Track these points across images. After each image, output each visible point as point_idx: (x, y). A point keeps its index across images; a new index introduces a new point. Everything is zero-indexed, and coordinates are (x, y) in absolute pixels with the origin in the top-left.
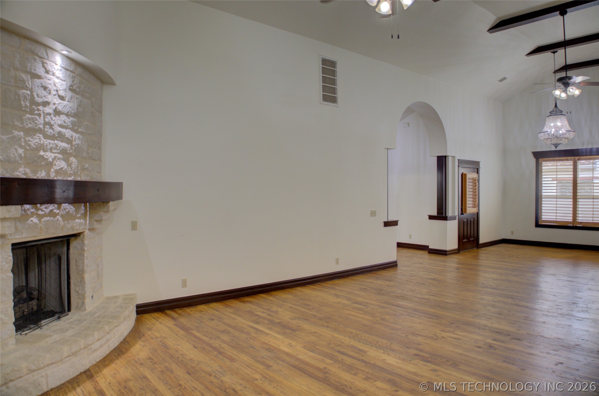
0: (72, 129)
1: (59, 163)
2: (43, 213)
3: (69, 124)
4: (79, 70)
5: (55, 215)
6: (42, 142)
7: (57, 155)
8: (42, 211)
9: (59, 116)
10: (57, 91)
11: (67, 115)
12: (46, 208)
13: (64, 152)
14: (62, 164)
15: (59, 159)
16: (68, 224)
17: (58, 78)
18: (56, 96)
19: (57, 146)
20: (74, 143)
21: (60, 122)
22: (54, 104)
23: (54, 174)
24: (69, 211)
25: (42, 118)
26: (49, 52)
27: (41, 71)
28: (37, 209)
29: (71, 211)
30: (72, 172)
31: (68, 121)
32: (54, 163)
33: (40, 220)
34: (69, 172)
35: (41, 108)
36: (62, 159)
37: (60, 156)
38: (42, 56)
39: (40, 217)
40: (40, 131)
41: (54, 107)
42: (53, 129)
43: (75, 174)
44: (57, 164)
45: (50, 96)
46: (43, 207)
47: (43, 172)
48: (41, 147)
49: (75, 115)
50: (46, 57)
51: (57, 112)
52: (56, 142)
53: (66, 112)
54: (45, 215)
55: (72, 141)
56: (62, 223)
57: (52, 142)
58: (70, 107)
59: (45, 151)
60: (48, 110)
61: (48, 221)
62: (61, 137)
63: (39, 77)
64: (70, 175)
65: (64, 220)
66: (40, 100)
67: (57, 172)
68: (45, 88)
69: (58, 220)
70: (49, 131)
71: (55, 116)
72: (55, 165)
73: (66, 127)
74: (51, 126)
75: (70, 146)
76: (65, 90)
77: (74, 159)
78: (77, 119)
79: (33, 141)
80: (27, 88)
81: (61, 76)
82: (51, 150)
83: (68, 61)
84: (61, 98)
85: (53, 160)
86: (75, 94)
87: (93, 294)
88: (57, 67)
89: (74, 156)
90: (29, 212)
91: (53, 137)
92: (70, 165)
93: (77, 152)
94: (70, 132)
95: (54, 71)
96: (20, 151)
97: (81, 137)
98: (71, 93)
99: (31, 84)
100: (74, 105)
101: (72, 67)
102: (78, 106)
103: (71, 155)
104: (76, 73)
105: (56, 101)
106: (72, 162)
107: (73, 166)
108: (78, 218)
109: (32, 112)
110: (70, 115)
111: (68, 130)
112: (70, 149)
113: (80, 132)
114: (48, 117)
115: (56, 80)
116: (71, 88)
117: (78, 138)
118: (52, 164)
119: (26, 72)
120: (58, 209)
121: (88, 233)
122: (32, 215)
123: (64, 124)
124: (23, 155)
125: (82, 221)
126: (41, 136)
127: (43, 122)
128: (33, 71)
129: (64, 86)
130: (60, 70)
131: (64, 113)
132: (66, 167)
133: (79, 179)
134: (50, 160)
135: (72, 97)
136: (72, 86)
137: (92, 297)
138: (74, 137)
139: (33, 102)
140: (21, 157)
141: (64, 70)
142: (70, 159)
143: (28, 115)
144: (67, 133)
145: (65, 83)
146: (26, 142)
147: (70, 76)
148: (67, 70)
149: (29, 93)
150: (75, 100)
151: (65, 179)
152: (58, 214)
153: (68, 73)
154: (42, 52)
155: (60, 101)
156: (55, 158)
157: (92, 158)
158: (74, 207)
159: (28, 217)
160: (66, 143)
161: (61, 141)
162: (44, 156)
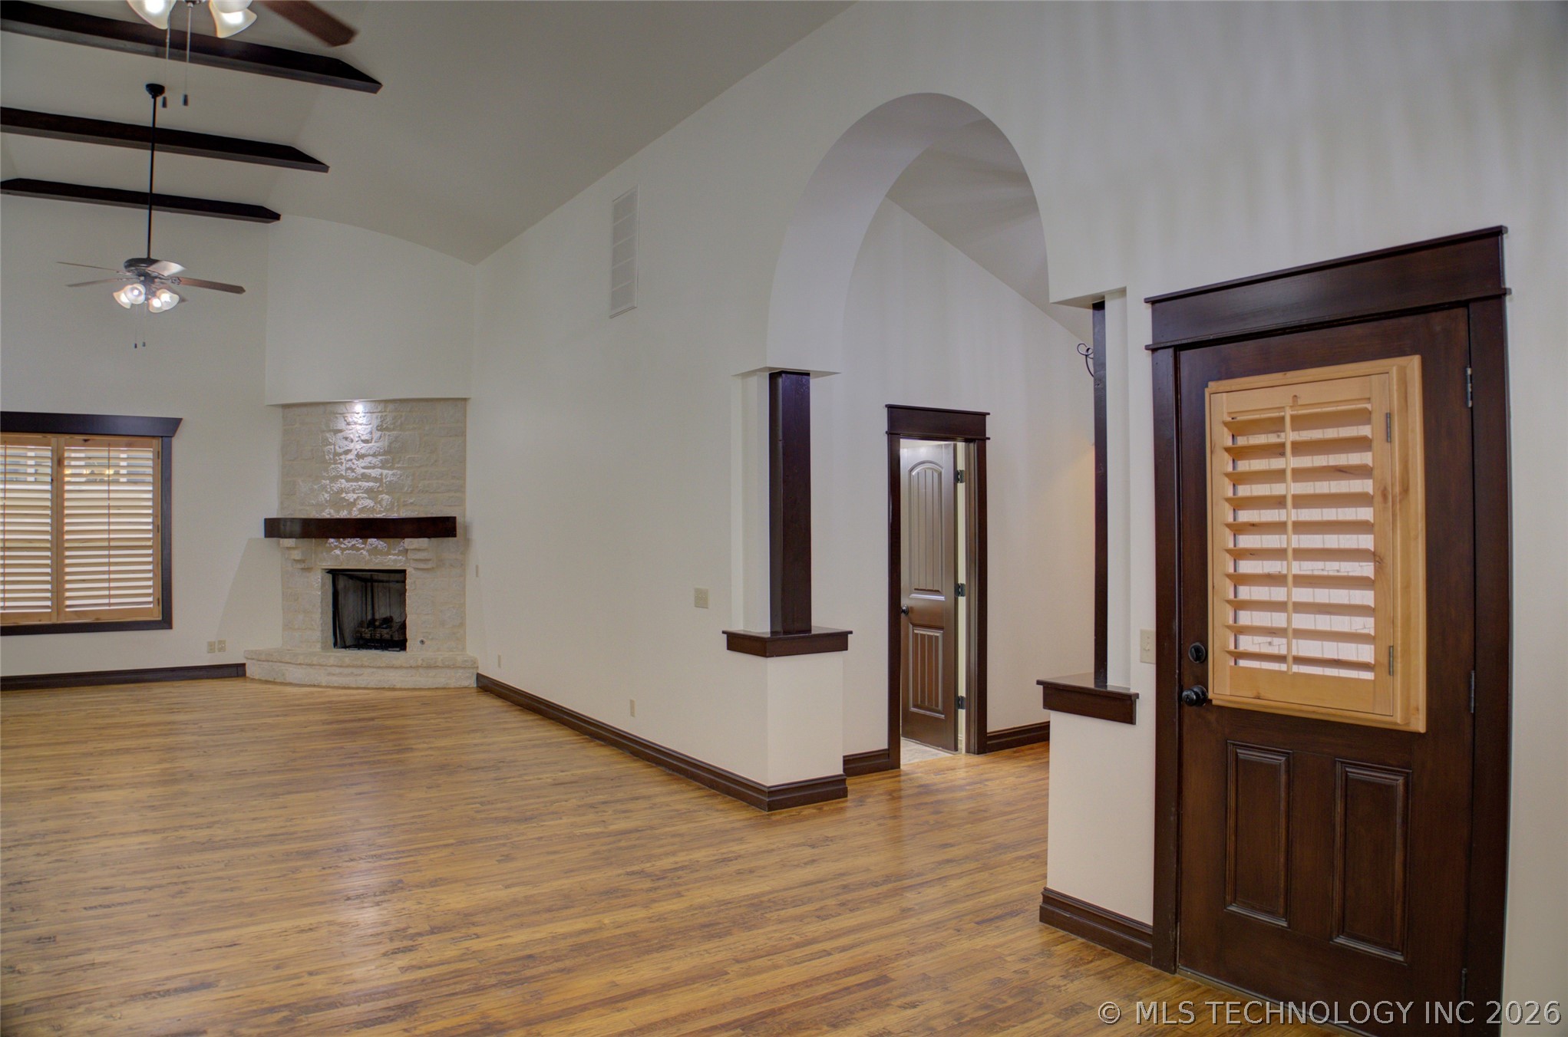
0: (382, 468)
1: (363, 502)
2: (345, 546)
3: (378, 463)
4: (391, 407)
5: (358, 549)
6: (343, 486)
7: (361, 495)
8: (345, 544)
9: (363, 459)
10: (360, 437)
11: (374, 455)
12: (349, 542)
13: (369, 491)
14: (369, 503)
15: (362, 498)
16: (376, 559)
17: (361, 424)
18: (360, 442)
19: (360, 487)
20: (384, 481)
21: (363, 465)
22: (357, 450)
23: (357, 513)
24: (377, 547)
25: (344, 465)
26: (347, 406)
27: (342, 425)
28: (342, 543)
29: (379, 546)
30: (382, 509)
31: (374, 460)
32: (357, 503)
33: (342, 553)
34: (377, 510)
35: (343, 457)
36: (367, 498)
37: (366, 496)
38: (341, 412)
39: (343, 550)
40: (342, 476)
41: (356, 453)
42: (355, 473)
43: (386, 510)
44: (360, 503)
45: (353, 444)
46: (346, 541)
47: (345, 511)
48: (342, 490)
49: (385, 453)
50: (345, 411)
51: (359, 456)
52: (360, 483)
53: (371, 453)
55: (381, 480)
56: (368, 557)
57: (355, 484)
58: (378, 447)
59: (347, 493)
60: (349, 457)
61: (349, 554)
62: (365, 477)
63: (341, 431)
64: (380, 512)
65: (370, 555)
66: (341, 451)
67: (361, 510)
68: (346, 439)
69: (361, 554)
70: (351, 475)
71: (358, 461)
73: (374, 467)
74: (353, 470)
75: (378, 484)
76: (371, 433)
77: (387, 497)
78: (391, 455)
79: (336, 486)
80: (330, 444)
81: (364, 422)
82: (354, 491)
83: (373, 404)
84: (365, 441)
85: (355, 500)
86: (386, 433)
87: (424, 640)
88: (360, 415)
89: (387, 494)
90: (332, 545)
91: (356, 480)
92: (380, 502)
93: (392, 488)
94: (380, 471)
95: (356, 420)
96: (327, 496)
97: (399, 472)
98: (380, 433)
99: (334, 439)
100: (384, 444)
101: (380, 407)
102: (391, 443)
103: (381, 492)
104: (388, 410)
105: (358, 447)
106: (382, 499)
107: (384, 503)
108: (394, 555)
109: (335, 463)
110: (378, 455)
111: (376, 470)
112: (379, 487)
113: (398, 468)
114: (350, 463)
115: (359, 427)
116: (380, 428)
117: (393, 475)
118: (354, 503)
119: (330, 431)
120: (363, 544)
121: (413, 572)
122: (336, 547)
123: (369, 465)
124: (328, 499)
125: (401, 557)
126: (343, 481)
127: (344, 468)
128: (335, 428)
129: (369, 430)
130: (364, 417)
131: (369, 455)
132: (372, 505)
133: (395, 516)
134: (352, 500)
135: (381, 437)
136: (382, 425)
137: (422, 642)
138: (384, 474)
139: (336, 454)
140: (327, 501)
141: (369, 414)
142: (380, 496)
143: (333, 466)
144: (375, 473)
145: (370, 426)
146: (331, 487)
147: (377, 418)
148: (373, 413)
149: (332, 447)
150: (387, 437)
151: (371, 516)
152: (363, 548)
153: (375, 415)
154: (341, 409)
155: (365, 445)
156: (358, 497)
157: (427, 492)
158: (385, 543)
159: (333, 549)
160: (373, 482)
161: (366, 482)
162: (347, 498)
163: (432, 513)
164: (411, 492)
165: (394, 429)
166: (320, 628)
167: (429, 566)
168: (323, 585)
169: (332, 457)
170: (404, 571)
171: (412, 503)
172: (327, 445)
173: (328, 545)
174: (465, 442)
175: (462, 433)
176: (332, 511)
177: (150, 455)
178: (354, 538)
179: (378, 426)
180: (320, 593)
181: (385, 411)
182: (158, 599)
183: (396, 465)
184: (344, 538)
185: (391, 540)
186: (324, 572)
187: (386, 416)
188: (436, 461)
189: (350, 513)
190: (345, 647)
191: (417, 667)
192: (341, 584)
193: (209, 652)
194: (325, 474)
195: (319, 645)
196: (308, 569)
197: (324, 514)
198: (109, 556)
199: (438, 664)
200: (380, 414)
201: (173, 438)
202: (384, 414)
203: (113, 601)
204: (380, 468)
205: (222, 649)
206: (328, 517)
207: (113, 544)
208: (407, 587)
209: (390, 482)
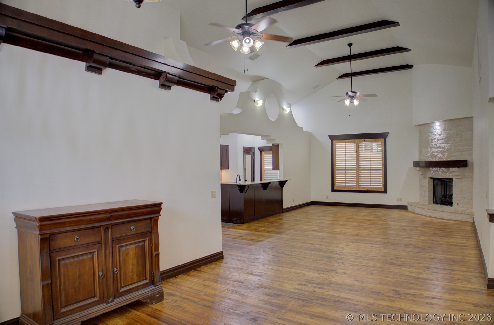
0: (445, 143)
3: (443, 142)
4: (447, 122)
5: (438, 171)
6: (434, 150)
7: (439, 153)
10: (438, 134)
11: (442, 139)
12: (435, 169)
14: (441, 156)
15: (439, 154)
16: (443, 174)
17: (438, 129)
18: (438, 135)
19: (438, 150)
20: (445, 148)
21: (439, 143)
24: (443, 170)
27: (433, 130)
29: (444, 170)
30: (445, 158)
31: (443, 141)
33: (434, 172)
34: (444, 158)
35: (433, 141)
36: (440, 154)
37: (440, 153)
39: (434, 171)
40: (433, 147)
41: (437, 139)
43: (446, 158)
44: (439, 156)
45: (436, 136)
47: (434, 158)
48: (433, 152)
49: (445, 139)
50: (433, 125)
51: (438, 140)
52: (438, 149)
53: (441, 139)
54: (435, 171)
56: (441, 174)
57: (437, 149)
58: (443, 137)
59: (435, 152)
60: (436, 140)
61: (436, 173)
62: (440, 147)
63: (433, 132)
64: (444, 159)
65: (441, 173)
66: (433, 138)
67: (439, 158)
68: (434, 134)
69: (439, 173)
70: (436, 146)
71: (438, 141)
73: (442, 144)
75: (444, 149)
76: (441, 132)
78: (447, 139)
79: (432, 150)
80: (430, 136)
81: (439, 128)
82: (437, 152)
83: (441, 122)
84: (440, 135)
85: (437, 155)
87: (458, 203)
89: (446, 152)
90: (431, 170)
91: (437, 148)
93: (448, 150)
95: (437, 128)
96: (429, 153)
97: (450, 145)
98: (444, 132)
100: (445, 135)
101: (444, 123)
102: (447, 135)
103: (445, 152)
104: (446, 124)
105: (438, 137)
106: (445, 154)
107: (446, 156)
108: (449, 173)
109: (431, 143)
110: (443, 139)
111: (443, 144)
112: (444, 150)
113: (450, 144)
114: (435, 142)
115: (438, 130)
117: (448, 146)
118: (437, 156)
119: (430, 132)
120: (439, 169)
121: (455, 179)
122: (432, 170)
123: (441, 143)
126: (434, 148)
127: (434, 144)
128: (431, 131)
129: (441, 131)
130: (439, 127)
131: (441, 140)
132: (442, 156)
133: (449, 160)
134: (436, 155)
135: (444, 133)
136: (444, 129)
137: (458, 204)
138: (446, 146)
139: (432, 140)
140: (430, 155)
141: (440, 126)
142: (444, 153)
143: (431, 144)
144: (442, 145)
145: (441, 130)
146: (430, 151)
147: (443, 127)
149: (431, 137)
150: (446, 133)
151: (442, 160)
152: (439, 171)
153: (442, 126)
155: (439, 136)
157: (459, 151)
158: (446, 169)
159: (431, 171)
160: (442, 148)
161: (440, 148)
162: (435, 154)
163: (461, 159)
164: (454, 152)
165: (448, 130)
166: (428, 197)
167: (459, 177)
168: (429, 183)
169: (430, 141)
170: (452, 179)
171: (454, 155)
172: (429, 137)
173: (430, 170)
174: (472, 132)
175: (472, 129)
176: (431, 159)
177: (381, 143)
178: (437, 167)
179: (443, 130)
180: (428, 185)
181: (445, 124)
182: (383, 185)
183: (449, 143)
184: (434, 167)
186: (429, 178)
187: (445, 126)
188: (462, 140)
189: (436, 159)
190: (437, 203)
191: (452, 212)
192: (436, 182)
193: (397, 201)
194: (429, 147)
195: (427, 202)
196: (425, 177)
197: (429, 159)
198: (370, 172)
199: (459, 212)
200: (444, 125)
201: (387, 138)
202: (445, 125)
203: (371, 185)
205: (401, 201)
206: (430, 160)
207: (371, 169)
208: (453, 185)
209: (447, 148)
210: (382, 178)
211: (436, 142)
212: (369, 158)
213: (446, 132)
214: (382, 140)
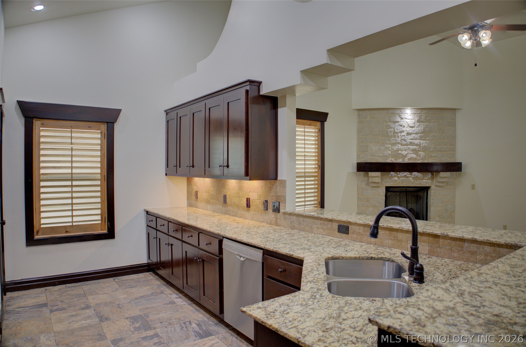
1: (410, 155)
2: (400, 176)
3: (418, 137)
4: (424, 111)
5: (408, 177)
6: (400, 148)
7: (409, 152)
8: (400, 175)
9: (410, 135)
10: (408, 125)
11: (416, 134)
12: (403, 174)
13: (414, 150)
14: (414, 156)
15: (410, 153)
16: (417, 181)
17: (409, 119)
18: (408, 127)
19: (409, 148)
20: (421, 146)
21: (410, 138)
22: (407, 131)
23: (407, 160)
25: (400, 138)
26: (402, 110)
27: (399, 119)
28: (398, 174)
29: (419, 176)
31: (416, 136)
32: (407, 156)
33: (399, 179)
34: (418, 159)
35: (399, 134)
36: (413, 153)
37: (412, 152)
38: (398, 113)
39: (399, 178)
40: (399, 143)
41: (407, 132)
42: (406, 141)
43: (422, 159)
44: (409, 156)
45: (404, 128)
46: (401, 173)
47: (401, 159)
48: (399, 150)
49: (422, 133)
50: (400, 112)
51: (408, 134)
52: (409, 146)
53: (415, 132)
54: (402, 177)
56: (413, 181)
57: (406, 147)
58: (418, 130)
59: (401, 151)
60: (403, 134)
61: (403, 179)
62: (411, 144)
63: (398, 122)
64: (419, 160)
65: (413, 180)
66: (398, 131)
67: (409, 159)
68: (401, 126)
69: (410, 179)
70: (404, 142)
72: (408, 156)
73: (416, 139)
74: (405, 140)
75: (418, 147)
76: (414, 123)
77: (422, 153)
78: (424, 134)
79: (395, 148)
80: (391, 128)
81: (411, 118)
82: (405, 150)
83: (415, 110)
84: (412, 127)
85: (406, 154)
86: (422, 123)
88: (408, 115)
89: (422, 151)
90: (393, 175)
91: (407, 145)
92: (419, 156)
93: (425, 149)
94: (419, 141)
95: (406, 117)
96: (389, 152)
97: (428, 142)
98: (419, 123)
99: (393, 126)
100: (421, 128)
101: (419, 111)
102: (424, 128)
103: (420, 151)
104: (423, 113)
105: (408, 129)
106: (420, 154)
107: (421, 156)
108: (426, 180)
109: (394, 137)
110: (418, 134)
111: (417, 140)
112: (419, 148)
113: (427, 140)
114: (403, 137)
115: (408, 120)
116: (419, 121)
117: (426, 143)
118: (406, 156)
119: (391, 122)
120: (410, 175)
121: (435, 187)
122: (395, 176)
123: (414, 138)
124: (390, 154)
125: (429, 181)
126: (399, 145)
127: (400, 139)
128: (394, 120)
129: (414, 122)
130: (411, 116)
131: (413, 134)
132: (415, 156)
133: (427, 161)
134: (405, 154)
135: (419, 125)
136: (420, 120)
138: (422, 143)
139: (395, 132)
140: (389, 154)
141: (413, 115)
143: (393, 138)
144: (416, 142)
145: (414, 120)
146: (392, 148)
147: (417, 116)
148: (415, 114)
150: (422, 126)
151: (415, 162)
152: (410, 177)
153: (416, 115)
154: (398, 111)
155: (411, 129)
156: (408, 153)
157: (441, 151)
158: (422, 174)
159: (392, 177)
160: (416, 146)
161: (412, 146)
162: (401, 153)
163: (443, 161)
164: (434, 151)
165: (425, 122)
167: (445, 184)
168: (384, 194)
169: (392, 134)
170: (428, 187)
171: (434, 156)
172: (389, 128)
173: (390, 175)
174: (455, 128)
175: (454, 125)
176: (393, 159)
177: (316, 130)
178: (405, 172)
179: (418, 120)
180: (384, 198)
181: (421, 113)
182: (319, 202)
183: (427, 138)
184: (399, 172)
185: (424, 173)
187: (421, 115)
188: (444, 137)
189: (403, 160)
194: (388, 142)
197: (388, 160)
198: (305, 181)
200: (419, 115)
201: (325, 122)
202: (420, 115)
203: (306, 203)
204: (419, 139)
206: (391, 162)
207: (306, 175)
209: (424, 146)
210: (318, 190)
211: (406, 136)
212: (303, 154)
213: (423, 124)
214: (319, 124)
